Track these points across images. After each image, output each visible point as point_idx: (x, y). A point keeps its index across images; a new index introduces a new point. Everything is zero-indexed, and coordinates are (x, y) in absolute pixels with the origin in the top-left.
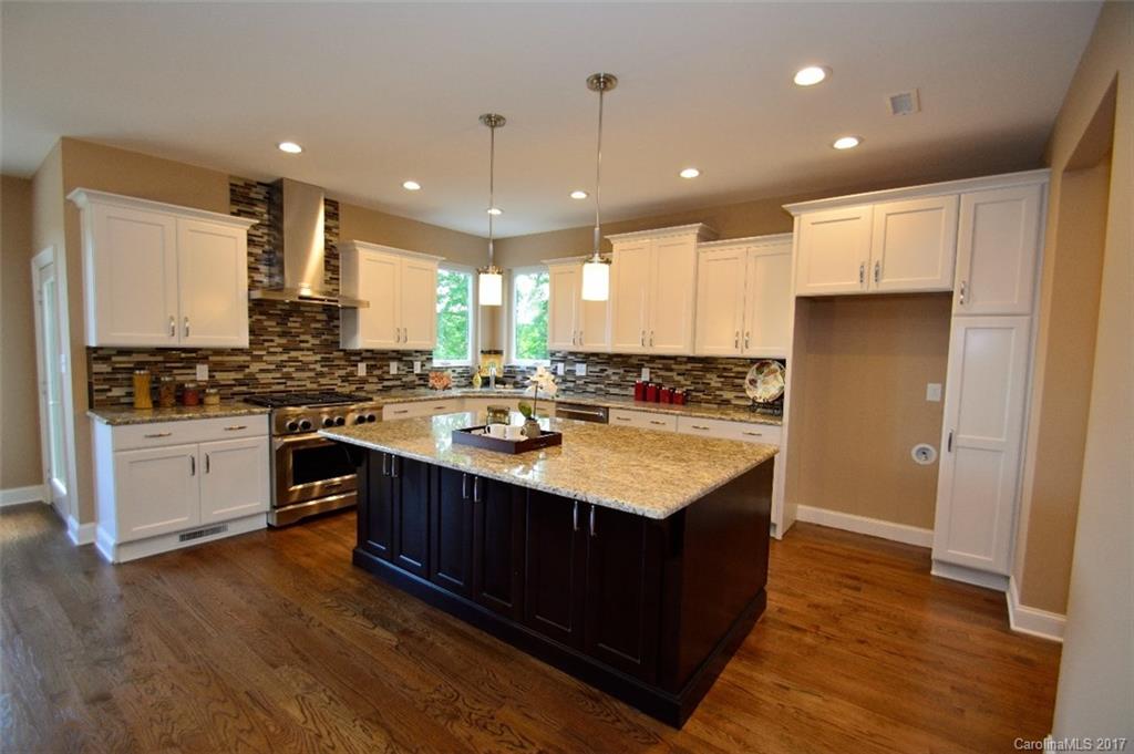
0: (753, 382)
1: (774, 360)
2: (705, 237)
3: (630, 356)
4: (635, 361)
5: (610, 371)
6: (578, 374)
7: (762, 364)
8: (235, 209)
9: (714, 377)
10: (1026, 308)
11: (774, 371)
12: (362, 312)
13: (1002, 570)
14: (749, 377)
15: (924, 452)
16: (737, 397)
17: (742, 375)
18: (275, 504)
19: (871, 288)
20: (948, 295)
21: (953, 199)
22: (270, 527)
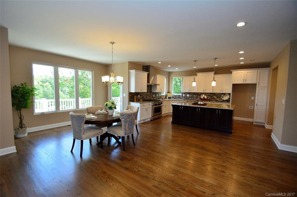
0: (223, 97)
1: (227, 93)
2: (215, 74)
3: (198, 93)
4: (199, 94)
5: (194, 96)
6: (187, 96)
7: (224, 94)
8: (143, 70)
9: (215, 96)
10: (267, 86)
11: (227, 95)
12: (158, 86)
13: (264, 122)
14: (222, 96)
15: (251, 107)
16: (219, 100)
17: (221, 96)
18: (153, 116)
19: (245, 83)
20: (256, 84)
21: (256, 71)
22: (151, 120)
